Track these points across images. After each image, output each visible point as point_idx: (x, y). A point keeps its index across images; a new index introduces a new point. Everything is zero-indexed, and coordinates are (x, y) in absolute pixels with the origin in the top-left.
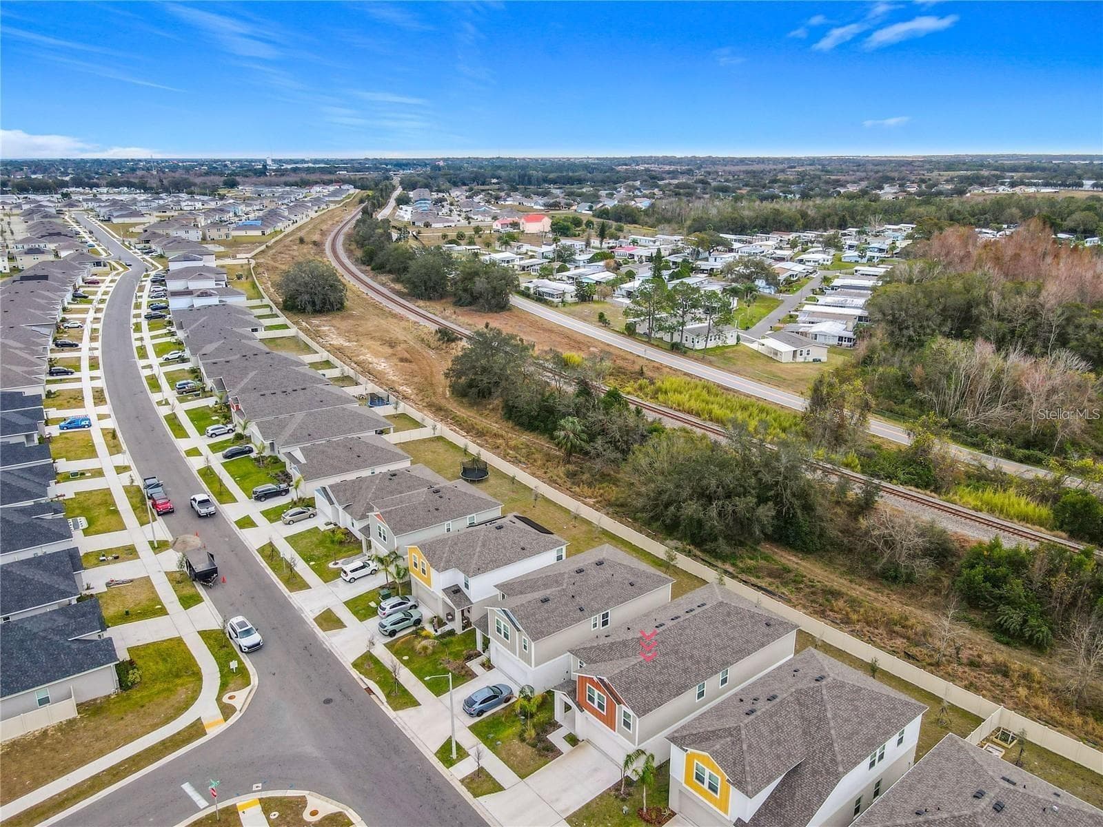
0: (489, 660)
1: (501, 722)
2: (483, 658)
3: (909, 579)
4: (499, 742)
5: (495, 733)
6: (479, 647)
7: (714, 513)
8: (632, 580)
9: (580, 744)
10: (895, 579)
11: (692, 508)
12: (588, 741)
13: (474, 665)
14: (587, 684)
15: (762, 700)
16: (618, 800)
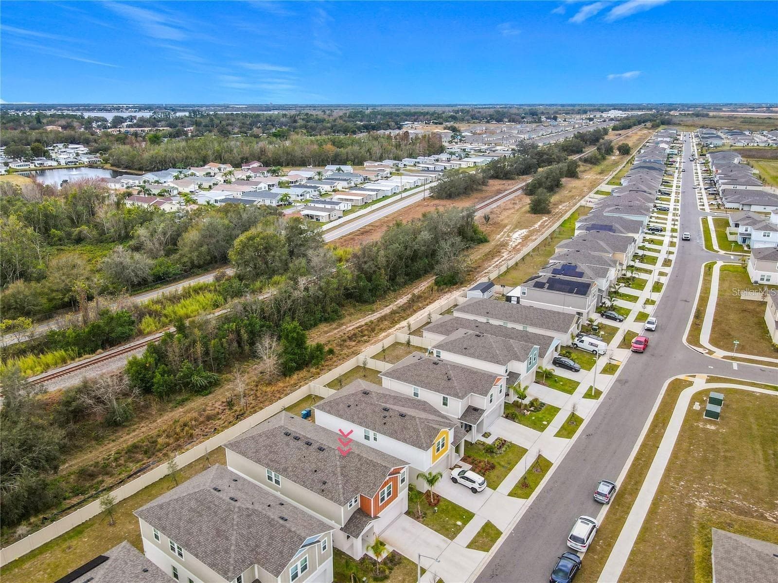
14: (380, 493)
15: (387, 413)
16: (426, 516)
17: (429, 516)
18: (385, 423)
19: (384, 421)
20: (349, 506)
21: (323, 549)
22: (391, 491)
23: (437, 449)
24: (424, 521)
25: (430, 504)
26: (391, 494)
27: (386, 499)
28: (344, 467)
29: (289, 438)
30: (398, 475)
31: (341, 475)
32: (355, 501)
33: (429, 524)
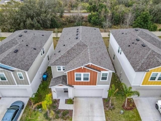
1: (30, 120)
7: (36, 21)
8: (42, 34)
9: (74, 100)
14: (75, 73)
15: (136, 42)
16: (113, 110)
17: (114, 112)
19: (130, 45)
20: (57, 69)
21: (20, 78)
22: (88, 78)
23: (151, 77)
24: (108, 111)
25: (123, 106)
26: (88, 80)
27: (82, 80)
28: (74, 50)
29: (76, 31)
30: (98, 72)
31: (67, 52)
32: (64, 70)
33: (109, 116)
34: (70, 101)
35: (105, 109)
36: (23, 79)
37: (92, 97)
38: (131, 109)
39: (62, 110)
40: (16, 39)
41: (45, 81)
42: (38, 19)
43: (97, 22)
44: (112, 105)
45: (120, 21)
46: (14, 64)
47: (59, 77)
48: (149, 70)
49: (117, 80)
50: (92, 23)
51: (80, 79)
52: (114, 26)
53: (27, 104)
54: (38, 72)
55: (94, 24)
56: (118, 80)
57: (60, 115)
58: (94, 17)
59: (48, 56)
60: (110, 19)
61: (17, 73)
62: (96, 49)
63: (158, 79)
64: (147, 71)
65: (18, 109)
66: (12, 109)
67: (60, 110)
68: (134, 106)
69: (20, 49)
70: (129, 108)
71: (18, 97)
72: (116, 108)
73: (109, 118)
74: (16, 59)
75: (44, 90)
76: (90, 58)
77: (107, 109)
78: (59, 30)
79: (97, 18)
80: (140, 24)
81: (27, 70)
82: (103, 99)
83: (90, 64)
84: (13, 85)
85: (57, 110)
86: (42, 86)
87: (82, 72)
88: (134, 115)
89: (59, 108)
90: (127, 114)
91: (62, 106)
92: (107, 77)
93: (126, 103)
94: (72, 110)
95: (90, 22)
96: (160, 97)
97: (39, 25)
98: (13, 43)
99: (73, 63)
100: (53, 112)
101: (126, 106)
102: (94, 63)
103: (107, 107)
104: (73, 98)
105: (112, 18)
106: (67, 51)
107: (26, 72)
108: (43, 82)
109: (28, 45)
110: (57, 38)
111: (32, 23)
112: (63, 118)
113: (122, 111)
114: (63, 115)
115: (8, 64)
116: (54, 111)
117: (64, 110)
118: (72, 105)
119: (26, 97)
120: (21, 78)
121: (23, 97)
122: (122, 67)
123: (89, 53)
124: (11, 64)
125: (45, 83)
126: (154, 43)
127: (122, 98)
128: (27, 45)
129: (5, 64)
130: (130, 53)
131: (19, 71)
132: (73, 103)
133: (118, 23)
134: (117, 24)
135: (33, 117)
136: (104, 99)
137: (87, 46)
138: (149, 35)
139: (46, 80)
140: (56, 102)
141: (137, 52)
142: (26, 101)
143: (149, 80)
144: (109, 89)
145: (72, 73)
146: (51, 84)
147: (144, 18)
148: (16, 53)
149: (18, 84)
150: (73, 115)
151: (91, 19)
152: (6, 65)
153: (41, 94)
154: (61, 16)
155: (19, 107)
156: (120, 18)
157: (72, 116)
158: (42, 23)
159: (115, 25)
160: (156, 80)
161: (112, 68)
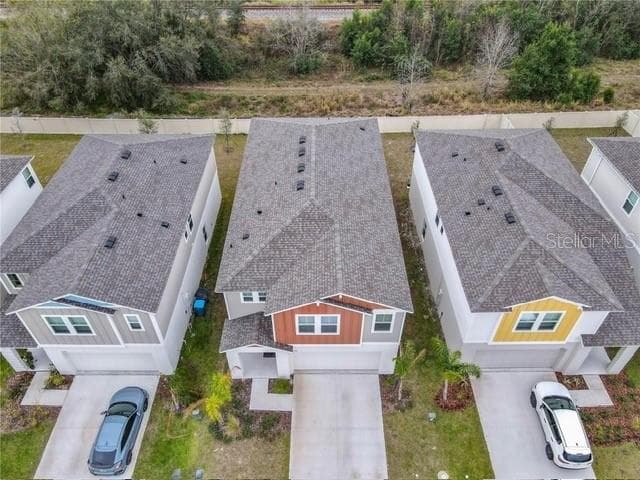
0: (55, 372)
1: (169, 442)
2: (41, 375)
3: (317, 66)
4: (198, 472)
5: (178, 465)
6: (18, 365)
7: (142, 65)
8: (179, 155)
9: (294, 382)
10: (307, 70)
11: (116, 69)
12: (298, 372)
13: (36, 396)
14: (297, 316)
15: (490, 200)
16: (406, 411)
17: (411, 414)
18: (468, 214)
19: (471, 210)
20: (242, 297)
21: (133, 327)
22: (336, 327)
23: (519, 324)
24: (393, 414)
25: (438, 398)
26: (335, 331)
27: (318, 332)
28: (291, 234)
29: (297, 147)
30: (364, 314)
31: (271, 242)
32: (261, 299)
33: (394, 427)
34: (282, 386)
35: (383, 406)
36: (143, 329)
37: (347, 372)
38: (460, 406)
39: (261, 412)
40: (103, 193)
41: (202, 318)
42: (150, 55)
43: (378, 57)
44: (406, 393)
45: (464, 48)
46: (113, 293)
47: (248, 317)
48: (513, 307)
49: (427, 313)
50: (356, 59)
51: (311, 329)
52: (442, 71)
53: (157, 395)
54: (179, 295)
55: (363, 62)
56: (430, 310)
57: (255, 427)
58: (364, 37)
59: (204, 229)
60: (427, 43)
61: (125, 315)
62: (362, 230)
63: (541, 328)
64: (506, 310)
65: (135, 414)
66: (117, 414)
67: (253, 411)
68: (468, 397)
69: (120, 234)
70: (454, 403)
71: (127, 373)
72: (418, 404)
73: (395, 433)
74: (116, 274)
75: (203, 348)
76: (339, 276)
77: (392, 407)
78: (232, 88)
79: (374, 40)
80: (538, 72)
81: (154, 309)
82: (380, 376)
83: (341, 295)
84: (112, 344)
85: (246, 414)
86: (193, 335)
87: (318, 313)
88: (466, 423)
89: (252, 407)
90: (447, 422)
91: (261, 400)
92: (392, 323)
93: (446, 391)
94: (290, 413)
95: (347, 53)
96: (549, 369)
97: (157, 79)
98: (95, 208)
99: (291, 286)
100: (235, 421)
101: (445, 398)
102: (352, 293)
103: (392, 401)
104: (292, 376)
105: (436, 37)
106: (270, 238)
107: (152, 316)
108: (195, 321)
109: (145, 213)
110: (227, 136)
111: (130, 74)
112: (266, 436)
113: (432, 415)
114: (265, 428)
115: (98, 295)
116: (237, 416)
117: (267, 413)
118: (289, 397)
119: (148, 373)
120: (136, 326)
121: (138, 373)
122: (442, 277)
123: (338, 249)
124: (106, 293)
125: (202, 325)
126: (550, 198)
127: (438, 375)
128: (140, 215)
129: (88, 296)
130: (466, 240)
131: (129, 311)
132: (290, 391)
133: (456, 57)
134: (454, 61)
135: (179, 434)
136: (383, 378)
137: (332, 222)
138: (537, 169)
139: (204, 315)
140: (241, 387)
141: (488, 242)
142: (151, 386)
143: (514, 330)
144: (398, 355)
145: (288, 317)
146: (224, 341)
147: (553, 51)
148: (111, 251)
149: (126, 341)
150: (292, 425)
151: (351, 39)
152: (92, 297)
153: (195, 363)
154: (236, 28)
155: (135, 406)
156: (463, 37)
157: (289, 429)
158: (165, 70)
159: (445, 68)
160: (535, 328)
161: (406, 300)
